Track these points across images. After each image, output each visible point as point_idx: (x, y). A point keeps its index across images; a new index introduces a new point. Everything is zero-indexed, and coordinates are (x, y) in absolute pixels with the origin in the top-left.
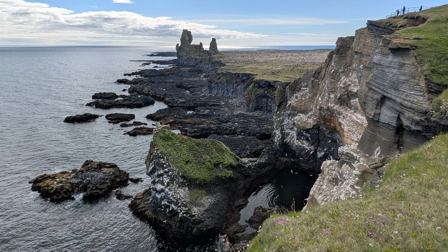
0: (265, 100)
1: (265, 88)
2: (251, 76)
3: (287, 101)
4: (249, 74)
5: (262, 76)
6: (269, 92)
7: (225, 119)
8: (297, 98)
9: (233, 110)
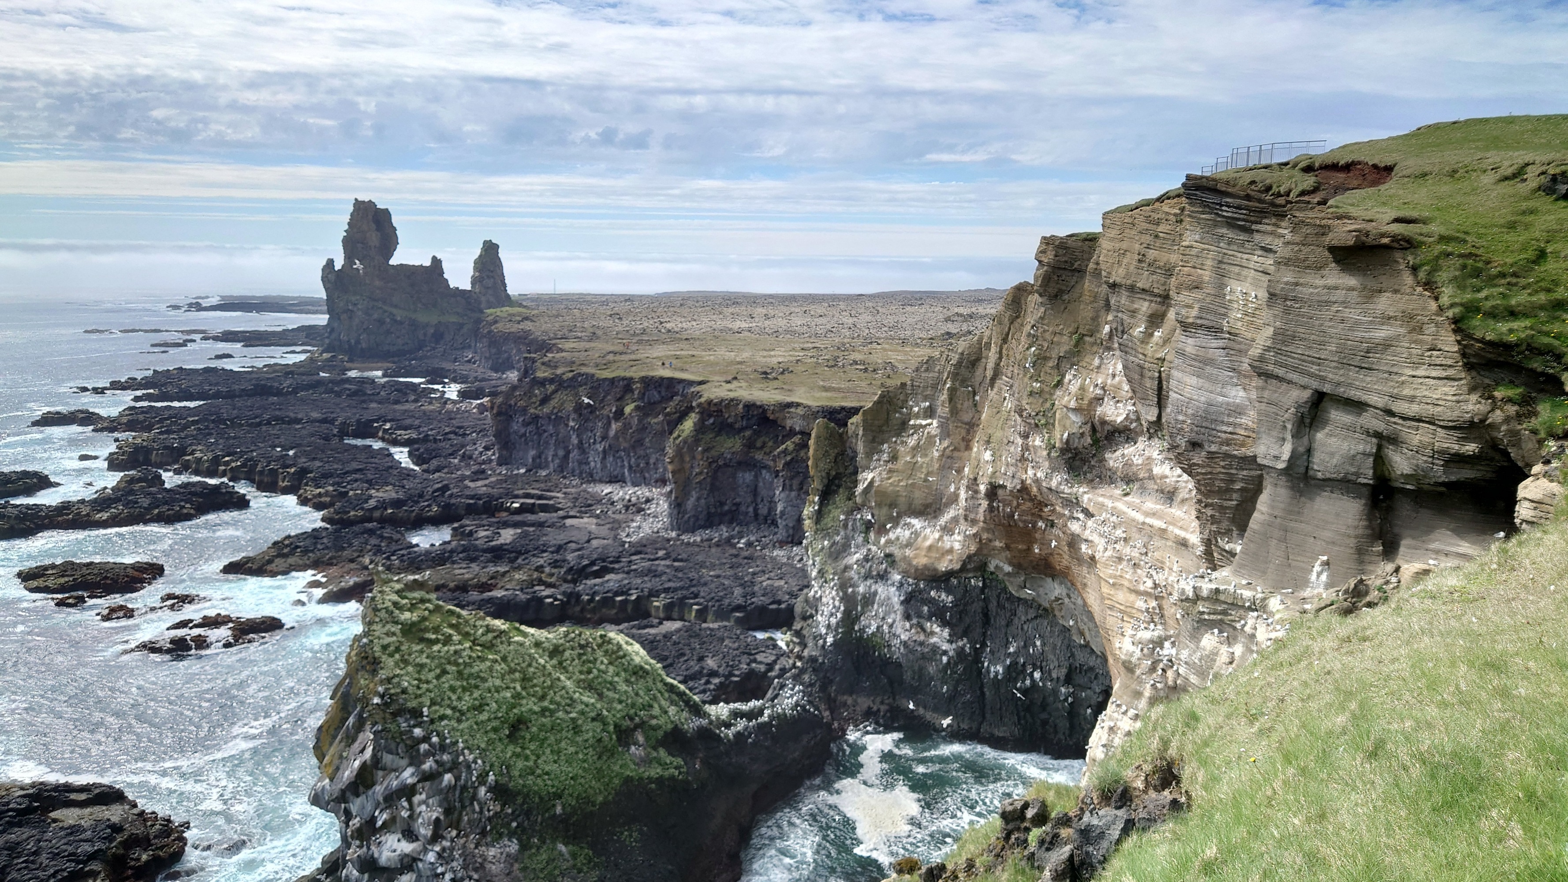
0: (747, 477)
1: (748, 433)
2: (680, 387)
3: (856, 473)
4: (671, 380)
5: (729, 386)
6: (762, 447)
7: (593, 563)
8: (894, 458)
9: (616, 526)
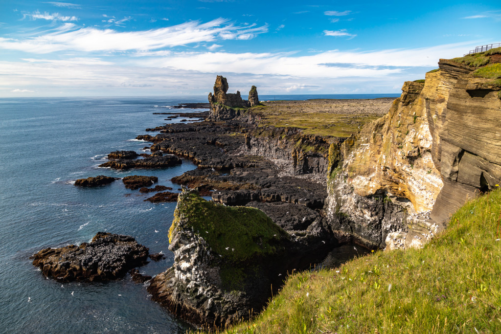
1: (317, 145)
2: (298, 130)
3: (343, 160)
4: (296, 128)
5: (313, 130)
6: (321, 150)
7: (267, 184)
8: (355, 155)
9: (277, 172)
